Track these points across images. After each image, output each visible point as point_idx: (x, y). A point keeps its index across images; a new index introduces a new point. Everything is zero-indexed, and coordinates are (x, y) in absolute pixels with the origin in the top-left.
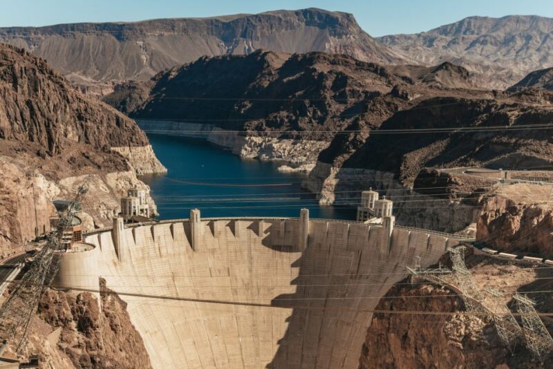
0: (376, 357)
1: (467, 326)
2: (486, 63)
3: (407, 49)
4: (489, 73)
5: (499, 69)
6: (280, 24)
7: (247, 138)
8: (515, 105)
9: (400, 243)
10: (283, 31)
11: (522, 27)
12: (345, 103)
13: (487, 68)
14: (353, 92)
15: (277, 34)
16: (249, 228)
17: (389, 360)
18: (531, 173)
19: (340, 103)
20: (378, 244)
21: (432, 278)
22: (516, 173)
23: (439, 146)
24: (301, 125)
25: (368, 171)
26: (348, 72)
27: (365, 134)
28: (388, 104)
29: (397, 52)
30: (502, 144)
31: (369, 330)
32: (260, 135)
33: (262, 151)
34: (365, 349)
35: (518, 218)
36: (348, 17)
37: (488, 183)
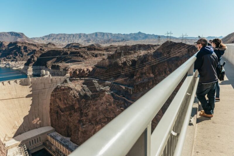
0: (54, 105)
1: (74, 93)
2: (57, 43)
3: (38, 40)
4: (58, 45)
5: (60, 44)
6: (3, 35)
7: (1, 62)
8: (68, 51)
9: (53, 80)
10: (5, 37)
11: (63, 36)
12: (27, 52)
13: (57, 44)
14: (29, 50)
15: (3, 37)
16: (14, 82)
17: (57, 105)
18: (75, 63)
19: (26, 52)
20: (48, 81)
21: (63, 86)
22: (72, 63)
23: (55, 60)
24: (16, 58)
25: (38, 66)
26: (26, 45)
27: (36, 59)
28: (40, 52)
29: (36, 41)
30: (68, 58)
31: (51, 100)
32: (5, 61)
33: (6, 65)
34: (51, 104)
35: (78, 71)
36: (22, 34)
37: (67, 66)
